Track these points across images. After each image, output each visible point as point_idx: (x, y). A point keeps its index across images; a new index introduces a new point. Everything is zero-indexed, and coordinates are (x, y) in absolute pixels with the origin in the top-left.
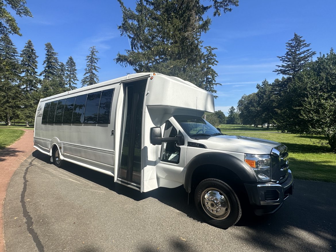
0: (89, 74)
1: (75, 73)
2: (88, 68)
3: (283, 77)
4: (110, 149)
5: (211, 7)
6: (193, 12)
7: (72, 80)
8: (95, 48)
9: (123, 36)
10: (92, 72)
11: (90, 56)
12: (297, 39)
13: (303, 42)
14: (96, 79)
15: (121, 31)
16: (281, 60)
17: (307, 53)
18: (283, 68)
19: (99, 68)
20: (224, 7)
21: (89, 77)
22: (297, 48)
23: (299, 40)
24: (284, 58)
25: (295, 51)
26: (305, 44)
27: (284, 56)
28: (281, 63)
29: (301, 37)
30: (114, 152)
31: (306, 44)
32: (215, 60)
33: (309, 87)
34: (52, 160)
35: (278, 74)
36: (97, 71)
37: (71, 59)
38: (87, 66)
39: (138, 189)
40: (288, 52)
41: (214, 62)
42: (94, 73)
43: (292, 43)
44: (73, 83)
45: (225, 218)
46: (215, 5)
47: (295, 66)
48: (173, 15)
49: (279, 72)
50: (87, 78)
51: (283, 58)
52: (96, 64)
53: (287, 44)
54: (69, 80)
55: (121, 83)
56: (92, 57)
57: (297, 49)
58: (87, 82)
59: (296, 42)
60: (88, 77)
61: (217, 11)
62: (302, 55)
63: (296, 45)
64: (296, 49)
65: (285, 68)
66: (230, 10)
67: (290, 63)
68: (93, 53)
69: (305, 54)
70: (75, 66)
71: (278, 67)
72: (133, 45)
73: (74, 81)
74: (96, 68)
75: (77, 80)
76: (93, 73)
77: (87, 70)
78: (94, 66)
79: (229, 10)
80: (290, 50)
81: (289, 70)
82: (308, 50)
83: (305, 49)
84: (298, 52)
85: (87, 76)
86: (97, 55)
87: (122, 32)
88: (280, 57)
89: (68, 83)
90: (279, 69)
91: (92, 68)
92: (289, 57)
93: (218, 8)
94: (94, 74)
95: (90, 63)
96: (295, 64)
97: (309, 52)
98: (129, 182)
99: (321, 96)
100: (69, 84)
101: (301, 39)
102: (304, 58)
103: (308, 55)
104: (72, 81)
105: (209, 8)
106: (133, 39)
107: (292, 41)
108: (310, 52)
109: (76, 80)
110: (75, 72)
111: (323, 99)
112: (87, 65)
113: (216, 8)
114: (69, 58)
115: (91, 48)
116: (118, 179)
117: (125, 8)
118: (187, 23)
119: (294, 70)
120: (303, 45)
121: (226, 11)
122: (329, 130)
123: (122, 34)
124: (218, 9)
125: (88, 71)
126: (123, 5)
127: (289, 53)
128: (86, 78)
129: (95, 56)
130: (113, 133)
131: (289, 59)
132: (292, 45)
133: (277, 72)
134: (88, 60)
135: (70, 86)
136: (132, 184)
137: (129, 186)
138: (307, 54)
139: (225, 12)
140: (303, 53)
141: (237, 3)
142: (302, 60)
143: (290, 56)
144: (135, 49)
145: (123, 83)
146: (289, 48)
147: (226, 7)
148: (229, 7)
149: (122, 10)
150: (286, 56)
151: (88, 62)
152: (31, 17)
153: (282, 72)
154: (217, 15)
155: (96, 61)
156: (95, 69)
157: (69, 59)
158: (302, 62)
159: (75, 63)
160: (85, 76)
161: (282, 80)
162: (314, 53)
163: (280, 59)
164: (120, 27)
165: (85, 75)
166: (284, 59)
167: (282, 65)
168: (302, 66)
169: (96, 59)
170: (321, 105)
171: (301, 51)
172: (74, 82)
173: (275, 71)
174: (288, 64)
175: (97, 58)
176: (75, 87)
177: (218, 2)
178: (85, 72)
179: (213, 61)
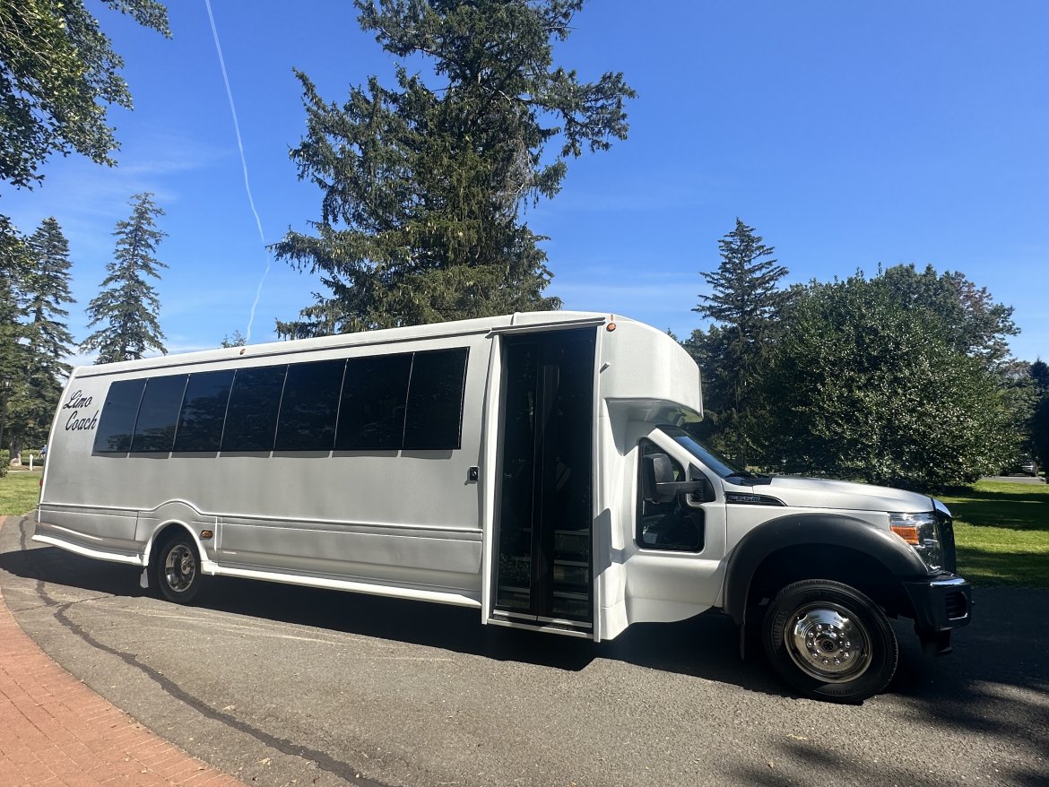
0: (123, 283)
1: (65, 274)
2: (118, 262)
3: (712, 327)
4: (462, 525)
5: (556, 131)
6: (519, 140)
7: (50, 298)
8: (150, 198)
9: (307, 180)
10: (133, 278)
11: (132, 222)
12: (742, 231)
13: (759, 241)
14: (150, 302)
15: (300, 165)
16: (709, 282)
17: (768, 270)
18: (716, 304)
19: (161, 265)
20: (590, 136)
21: (122, 292)
22: (745, 256)
23: (749, 236)
24: (716, 277)
25: (740, 263)
26: (763, 247)
27: (718, 274)
28: (710, 291)
29: (752, 230)
30: (480, 532)
31: (765, 248)
32: (545, 270)
33: (824, 358)
34: (144, 584)
35: (704, 317)
36: (156, 276)
37: (51, 225)
38: (115, 256)
39: (583, 635)
40: (724, 264)
41: (542, 274)
42: (141, 278)
43: (731, 243)
44: (55, 310)
45: (859, 675)
46: (569, 129)
47: (743, 300)
48: (467, 142)
49: (708, 313)
50: (113, 296)
51: (713, 279)
52: (150, 251)
53: (722, 244)
54: (37, 299)
55: (496, 334)
56: (138, 228)
57: (746, 259)
58: (112, 309)
59: (742, 241)
60: (117, 294)
61: (573, 145)
62: (758, 274)
63: (742, 248)
64: (742, 257)
65: (721, 302)
66: (606, 146)
67: (731, 291)
68: (142, 215)
69: (764, 271)
70: (66, 251)
71: (703, 299)
72: (328, 209)
73: (58, 303)
74: (152, 265)
75: (71, 301)
76: (137, 281)
77: (116, 268)
78: (142, 257)
79: (604, 145)
80: (730, 259)
81: (729, 309)
82: (770, 263)
83: (764, 259)
84: (747, 266)
85: (116, 290)
86: (157, 224)
87: (301, 168)
88: (707, 275)
89: (32, 309)
90: (708, 304)
91: (136, 263)
92: (727, 275)
93: (577, 137)
94: (142, 283)
95: (127, 246)
96: (743, 296)
97: (771, 268)
98: (541, 619)
99: (852, 379)
100: (34, 312)
101: (752, 234)
102: (763, 282)
103: (772, 274)
104: (47, 302)
105: (554, 134)
106: (332, 190)
107: (732, 236)
108: (775, 269)
109: (65, 299)
110: (64, 271)
111: (859, 388)
112: (118, 251)
113: (571, 135)
114: (44, 223)
115: (138, 197)
116: (495, 612)
117: (320, 100)
118: (503, 166)
119: (740, 308)
120: (758, 248)
121: (595, 147)
122: (881, 464)
123: (303, 172)
124: (574, 141)
125: (118, 273)
126: (312, 90)
127: (728, 266)
128: (111, 295)
129: (149, 224)
130: (475, 476)
131: (729, 282)
132: (733, 246)
133: (703, 314)
134: (124, 236)
135: (38, 319)
136: (557, 621)
137: (544, 629)
138: (769, 272)
139: (593, 150)
140: (760, 269)
141: (623, 133)
142: (760, 285)
143: (730, 273)
144: (335, 220)
145: (500, 334)
146: (726, 253)
147: (597, 138)
148: (604, 139)
149: (305, 105)
150: (720, 271)
151: (123, 242)
152: (128, 106)
153: (712, 314)
154: (570, 154)
155: (152, 241)
156: (146, 267)
157: (42, 226)
158: (759, 291)
159: (66, 242)
160: (106, 289)
161: (709, 334)
162: (783, 272)
163: (708, 279)
164: (296, 153)
165: (105, 283)
166: (717, 280)
167: (714, 295)
168: (760, 301)
169: (153, 235)
170: (855, 403)
171: (755, 262)
172: (54, 305)
173: (696, 310)
174: (728, 295)
175: (159, 233)
176: (58, 324)
177: (578, 123)
178: (107, 275)
179: (539, 272)
